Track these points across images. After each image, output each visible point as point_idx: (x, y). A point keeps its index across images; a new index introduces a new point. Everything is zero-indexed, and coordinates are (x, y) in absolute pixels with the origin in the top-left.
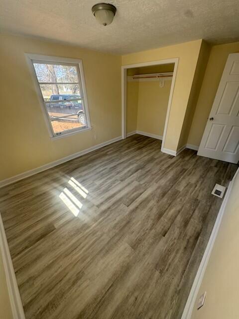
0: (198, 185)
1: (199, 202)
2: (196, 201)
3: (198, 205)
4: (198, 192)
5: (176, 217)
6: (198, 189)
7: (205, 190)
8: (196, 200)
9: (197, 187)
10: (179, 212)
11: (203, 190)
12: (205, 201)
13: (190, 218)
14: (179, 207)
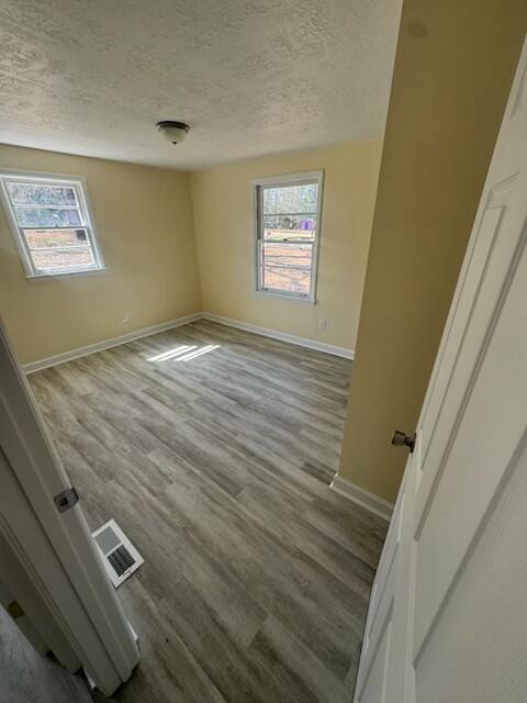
0: (154, 499)
1: (103, 479)
2: (108, 473)
3: (99, 476)
4: (131, 488)
5: (96, 437)
6: (143, 495)
7: (132, 511)
8: (111, 476)
9: (148, 495)
10: (102, 442)
11: (134, 505)
12: (101, 492)
13: (81, 454)
14: (110, 443)
